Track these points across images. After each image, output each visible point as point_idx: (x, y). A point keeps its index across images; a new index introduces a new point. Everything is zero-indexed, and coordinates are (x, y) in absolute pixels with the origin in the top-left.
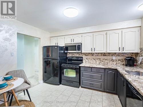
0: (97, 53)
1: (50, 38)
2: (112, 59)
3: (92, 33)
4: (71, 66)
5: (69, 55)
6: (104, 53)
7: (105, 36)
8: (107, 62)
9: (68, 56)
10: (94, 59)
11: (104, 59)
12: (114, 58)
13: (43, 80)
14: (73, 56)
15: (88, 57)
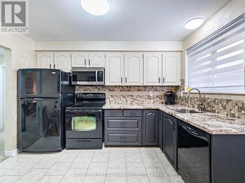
0: (127, 86)
1: (35, 53)
2: (149, 96)
3: (122, 53)
4: (87, 110)
5: (79, 91)
6: (139, 86)
7: (141, 59)
8: (142, 100)
9: (76, 92)
10: (124, 97)
11: (138, 96)
12: (151, 94)
13: (18, 147)
14: (86, 92)
15: (113, 93)
